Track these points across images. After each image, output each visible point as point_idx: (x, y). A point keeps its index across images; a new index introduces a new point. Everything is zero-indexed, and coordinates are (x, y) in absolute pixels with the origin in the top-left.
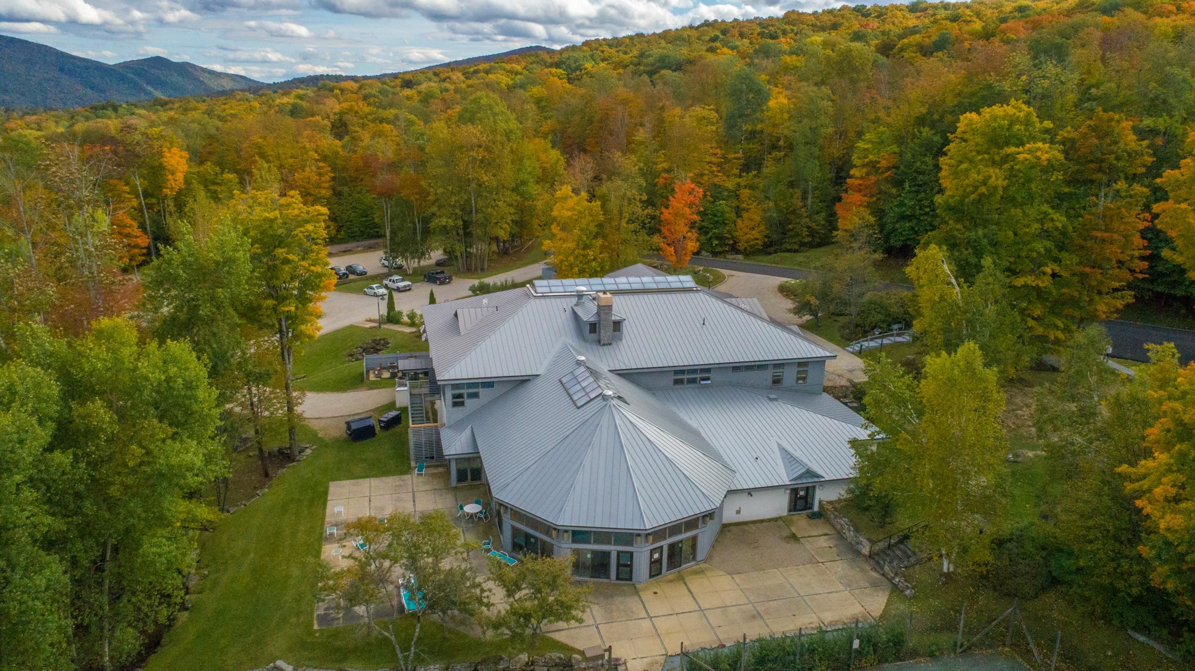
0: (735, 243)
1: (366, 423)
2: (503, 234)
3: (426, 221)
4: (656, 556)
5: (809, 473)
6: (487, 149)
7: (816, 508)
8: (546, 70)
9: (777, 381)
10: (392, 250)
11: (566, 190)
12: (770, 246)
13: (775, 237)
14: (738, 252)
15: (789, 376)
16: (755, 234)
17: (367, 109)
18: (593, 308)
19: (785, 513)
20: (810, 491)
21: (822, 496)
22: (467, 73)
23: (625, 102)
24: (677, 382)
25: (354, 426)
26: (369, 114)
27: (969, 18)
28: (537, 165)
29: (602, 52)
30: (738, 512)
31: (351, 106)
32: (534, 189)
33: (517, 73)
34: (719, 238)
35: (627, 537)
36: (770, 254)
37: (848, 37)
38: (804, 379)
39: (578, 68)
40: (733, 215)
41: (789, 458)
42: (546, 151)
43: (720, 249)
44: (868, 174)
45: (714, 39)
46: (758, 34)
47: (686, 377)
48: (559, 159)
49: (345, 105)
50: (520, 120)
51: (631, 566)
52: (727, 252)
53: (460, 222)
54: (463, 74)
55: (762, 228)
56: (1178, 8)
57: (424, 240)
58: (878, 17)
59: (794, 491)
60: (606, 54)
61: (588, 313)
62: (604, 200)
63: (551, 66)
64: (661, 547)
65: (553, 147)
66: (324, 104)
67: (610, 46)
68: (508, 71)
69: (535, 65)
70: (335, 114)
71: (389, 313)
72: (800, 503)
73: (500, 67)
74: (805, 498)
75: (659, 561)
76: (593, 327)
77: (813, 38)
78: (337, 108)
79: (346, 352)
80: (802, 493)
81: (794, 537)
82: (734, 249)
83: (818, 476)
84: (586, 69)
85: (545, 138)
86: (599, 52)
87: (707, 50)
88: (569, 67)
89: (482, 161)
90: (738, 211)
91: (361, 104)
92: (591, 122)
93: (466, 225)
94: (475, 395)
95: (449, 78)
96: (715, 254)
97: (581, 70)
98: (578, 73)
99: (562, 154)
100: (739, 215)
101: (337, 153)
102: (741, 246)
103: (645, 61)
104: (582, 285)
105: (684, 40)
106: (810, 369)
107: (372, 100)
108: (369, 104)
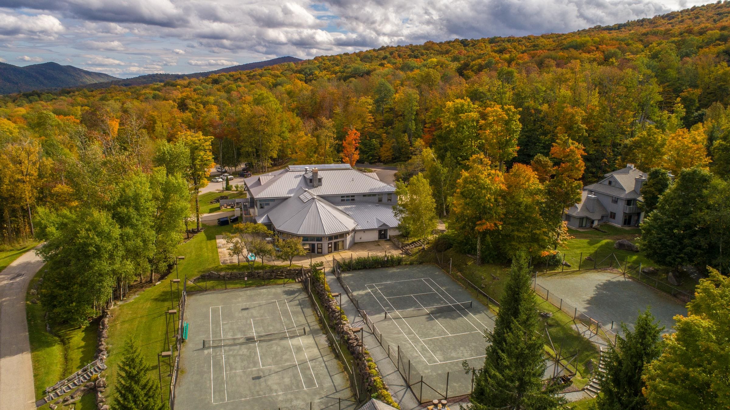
0: (380, 158)
1: (226, 219)
2: (275, 156)
3: (238, 149)
4: (330, 246)
5: (384, 225)
6: (266, 117)
7: (388, 238)
8: (294, 75)
9: (380, 201)
10: (223, 163)
11: (302, 133)
12: (395, 159)
13: (397, 155)
14: (381, 162)
15: (385, 199)
16: (388, 154)
17: (196, 97)
18: (311, 174)
19: (377, 239)
20: (386, 231)
21: (390, 233)
22: (250, 76)
23: (333, 94)
24: (342, 200)
25: (221, 220)
26: (198, 99)
27: (510, 50)
28: (289, 124)
29: (325, 64)
30: (361, 238)
31: (187, 95)
32: (287, 135)
33: (278, 76)
34: (373, 156)
35: (319, 239)
36: (395, 162)
37: (450, 59)
38: (390, 200)
39: (312, 74)
40: (379, 146)
41: (378, 221)
42: (293, 118)
43: (373, 161)
44: (432, 126)
45: (385, 58)
46: (408, 55)
47: (345, 198)
48: (299, 122)
49: (184, 94)
50: (282, 102)
51: (321, 248)
52: (376, 162)
53: (255, 150)
54: (247, 76)
55: (391, 151)
56: (597, 48)
57: (238, 157)
58: (472, 46)
59: (380, 231)
60: (327, 66)
61: (309, 175)
62: (318, 137)
63: (296, 72)
64: (331, 243)
65: (297, 116)
66: (172, 94)
67: (330, 60)
68: (273, 75)
69: (287, 72)
70: (179, 99)
71: (226, 186)
72: (383, 236)
73: (268, 73)
74: (384, 234)
75: (331, 247)
76: (311, 181)
77: (432, 59)
78: (180, 96)
79: (209, 202)
80: (383, 232)
81: (379, 245)
82: (380, 161)
83: (388, 226)
84: (315, 74)
85: (293, 112)
86: (323, 64)
87: (379, 65)
88: (306, 73)
89: (264, 122)
90: (381, 144)
91: (193, 94)
92: (316, 103)
93: (257, 151)
94: (268, 204)
95: (240, 78)
96: (371, 163)
97: (313, 75)
98: (311, 76)
99: (301, 119)
100: (381, 146)
101: (190, 119)
102: (382, 159)
103: (346, 70)
104: (307, 167)
105: (368, 58)
106: (392, 196)
107: (199, 91)
108: (198, 94)
